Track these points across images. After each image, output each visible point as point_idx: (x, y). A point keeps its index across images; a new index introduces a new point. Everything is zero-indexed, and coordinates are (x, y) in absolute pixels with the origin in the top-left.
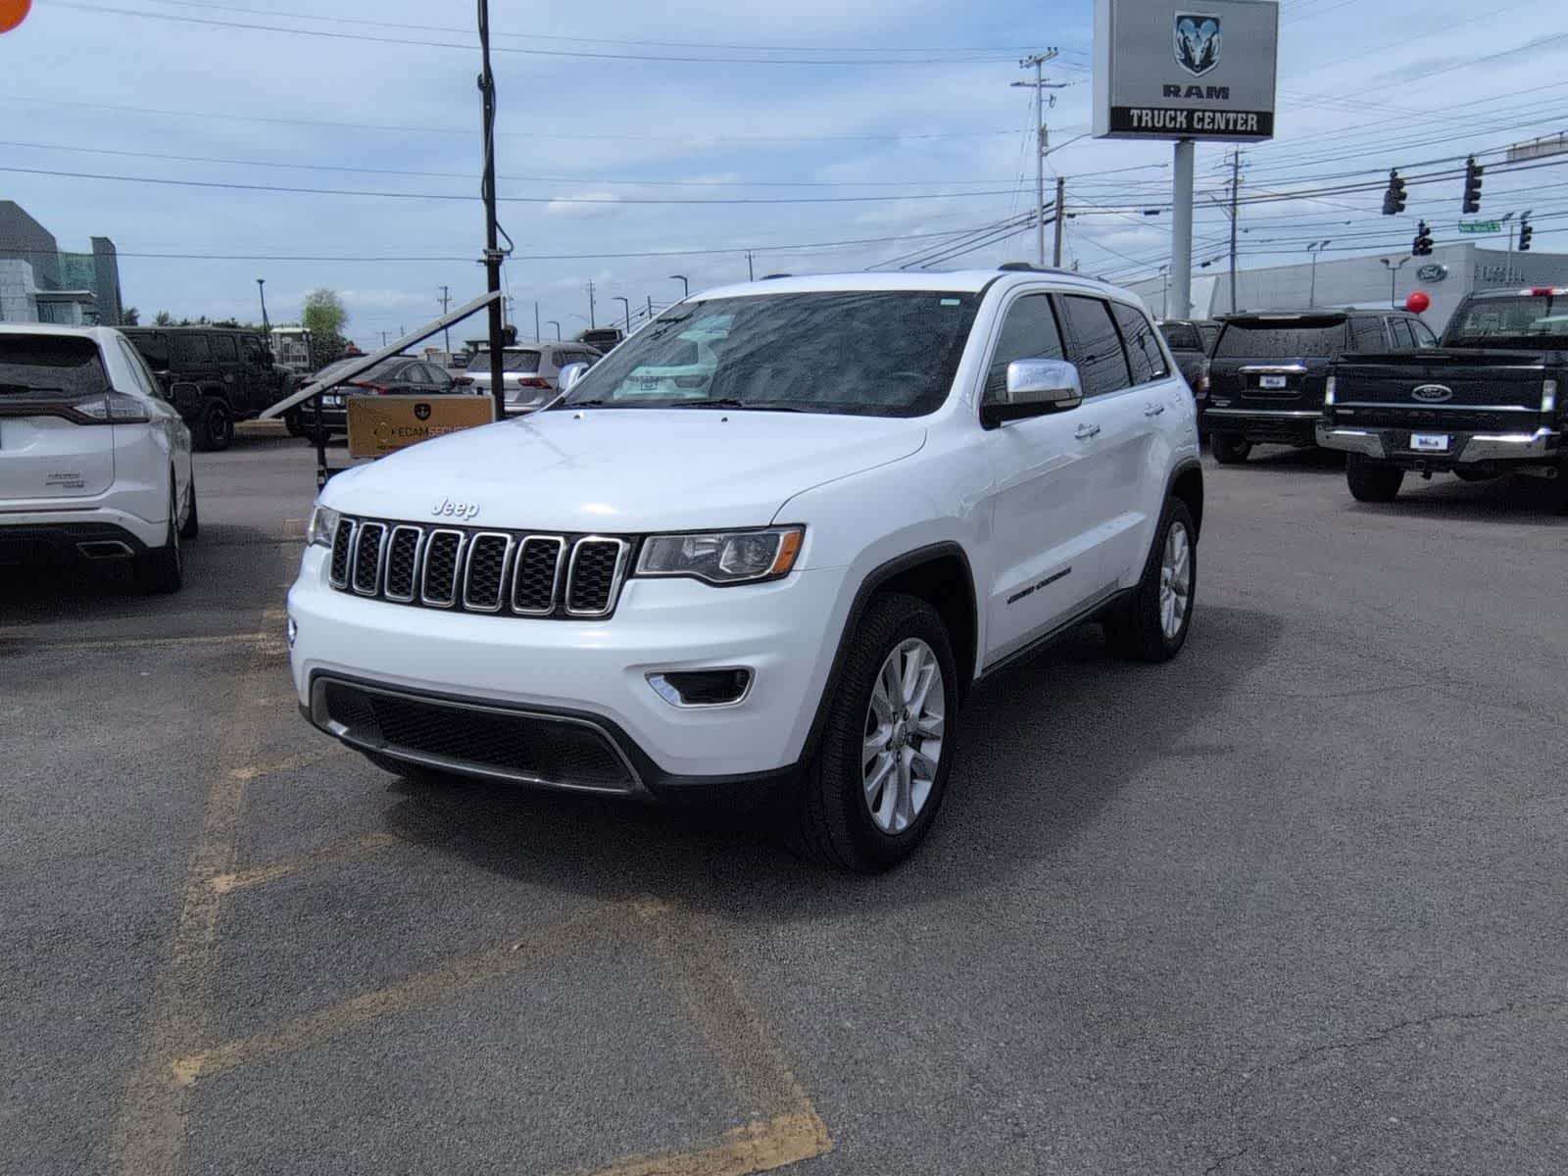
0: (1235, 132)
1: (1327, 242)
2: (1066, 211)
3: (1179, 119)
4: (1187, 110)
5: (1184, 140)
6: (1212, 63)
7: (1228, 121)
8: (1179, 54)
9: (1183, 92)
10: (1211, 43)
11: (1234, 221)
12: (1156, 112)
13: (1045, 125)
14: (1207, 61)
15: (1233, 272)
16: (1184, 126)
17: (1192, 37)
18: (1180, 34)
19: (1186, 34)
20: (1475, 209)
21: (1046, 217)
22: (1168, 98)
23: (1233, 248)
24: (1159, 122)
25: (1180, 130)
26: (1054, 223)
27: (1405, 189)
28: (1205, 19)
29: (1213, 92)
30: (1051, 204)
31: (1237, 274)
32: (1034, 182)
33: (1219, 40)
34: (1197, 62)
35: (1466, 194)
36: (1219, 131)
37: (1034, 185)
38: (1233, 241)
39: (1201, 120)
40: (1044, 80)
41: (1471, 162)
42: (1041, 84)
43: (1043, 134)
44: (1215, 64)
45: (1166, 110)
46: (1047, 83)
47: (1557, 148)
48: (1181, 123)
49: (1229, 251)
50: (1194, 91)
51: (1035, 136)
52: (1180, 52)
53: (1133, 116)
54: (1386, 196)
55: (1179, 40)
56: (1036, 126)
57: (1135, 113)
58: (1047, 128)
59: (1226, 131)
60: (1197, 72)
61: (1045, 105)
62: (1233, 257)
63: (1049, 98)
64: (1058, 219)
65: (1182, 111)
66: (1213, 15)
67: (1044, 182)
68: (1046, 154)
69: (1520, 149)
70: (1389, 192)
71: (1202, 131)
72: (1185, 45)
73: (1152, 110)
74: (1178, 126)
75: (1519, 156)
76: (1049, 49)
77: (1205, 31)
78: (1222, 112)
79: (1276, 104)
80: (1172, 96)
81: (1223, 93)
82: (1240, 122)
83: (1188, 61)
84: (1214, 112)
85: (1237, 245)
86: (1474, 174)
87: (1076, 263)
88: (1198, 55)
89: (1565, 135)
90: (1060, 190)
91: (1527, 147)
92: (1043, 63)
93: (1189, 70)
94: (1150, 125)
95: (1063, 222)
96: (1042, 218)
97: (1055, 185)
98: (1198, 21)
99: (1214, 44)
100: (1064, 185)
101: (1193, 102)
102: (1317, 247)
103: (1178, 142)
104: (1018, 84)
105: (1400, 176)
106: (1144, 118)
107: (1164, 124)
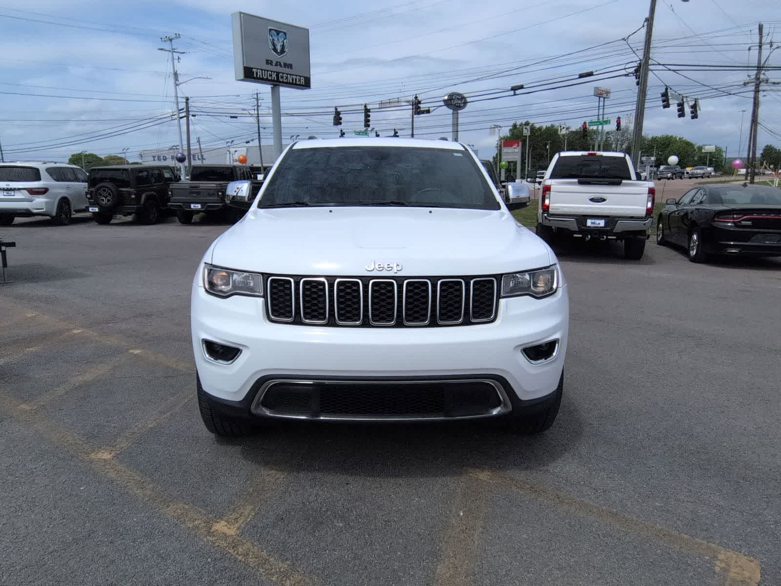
0: (296, 84)
1: (298, 136)
2: (191, 113)
3: (273, 76)
4: (276, 72)
5: (275, 85)
6: (285, 52)
7: (293, 79)
8: (271, 47)
9: (274, 63)
10: (284, 43)
11: (258, 123)
12: (263, 71)
13: (177, 71)
14: (283, 51)
15: (260, 146)
16: (276, 79)
17: (276, 39)
18: (271, 37)
19: (273, 37)
20: (369, 126)
21: (181, 115)
22: (267, 65)
23: (259, 136)
24: (265, 76)
25: (274, 81)
26: (185, 118)
27: (341, 116)
28: (281, 32)
29: (286, 65)
30: (183, 109)
31: (262, 147)
32: (174, 98)
33: (286, 42)
34: (279, 51)
35: (365, 120)
36: (289, 83)
37: (174, 99)
38: (259, 133)
39: (282, 77)
40: (175, 49)
41: (365, 106)
42: (173, 51)
43: (176, 75)
44: (285, 53)
45: (268, 71)
46: (176, 50)
47: (397, 104)
48: (274, 78)
49: (257, 137)
50: (278, 64)
51: (172, 77)
52: (271, 44)
53: (254, 72)
54: (334, 118)
55: (270, 39)
56: (172, 71)
57: (254, 70)
58: (178, 72)
59: (292, 84)
60: (279, 55)
61: (176, 61)
62: (259, 140)
63: (177, 58)
64: (187, 117)
65: (274, 72)
66: (284, 31)
67: (179, 98)
68: (179, 85)
69: (384, 103)
70: (335, 116)
71: (283, 82)
72: (273, 43)
73: (262, 70)
74: (273, 79)
75: (383, 105)
76: (176, 34)
77: (281, 37)
78: (290, 75)
79: (311, 73)
80: (270, 65)
81: (290, 66)
82: (298, 80)
83: (275, 50)
84: (287, 74)
85: (261, 134)
86: (367, 112)
87: (199, 138)
88: (279, 48)
89: (399, 99)
90: (187, 103)
91: (386, 103)
92: (173, 41)
93: (275, 53)
94: (261, 77)
95: (190, 118)
96: (179, 115)
97: (184, 100)
98: (278, 32)
99: (285, 44)
100: (189, 101)
101: (278, 69)
102: (295, 137)
103: (272, 86)
104: (161, 49)
105: (339, 110)
106: (259, 73)
107: (267, 77)
